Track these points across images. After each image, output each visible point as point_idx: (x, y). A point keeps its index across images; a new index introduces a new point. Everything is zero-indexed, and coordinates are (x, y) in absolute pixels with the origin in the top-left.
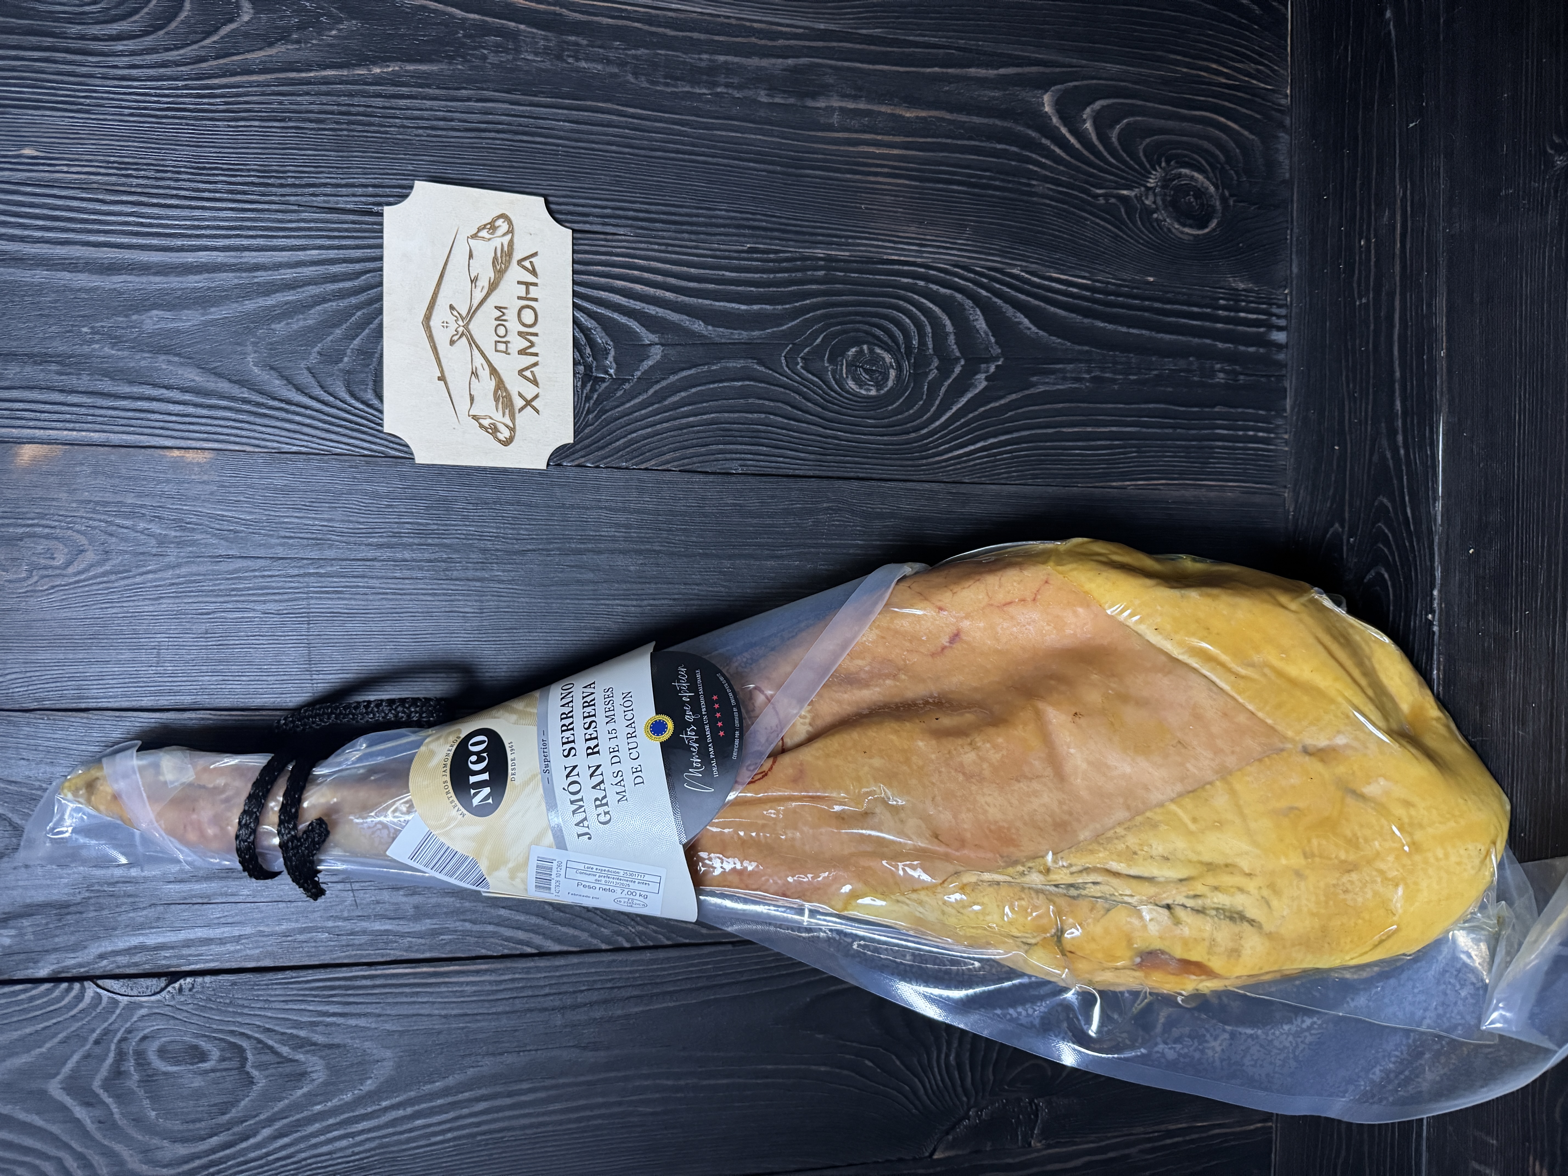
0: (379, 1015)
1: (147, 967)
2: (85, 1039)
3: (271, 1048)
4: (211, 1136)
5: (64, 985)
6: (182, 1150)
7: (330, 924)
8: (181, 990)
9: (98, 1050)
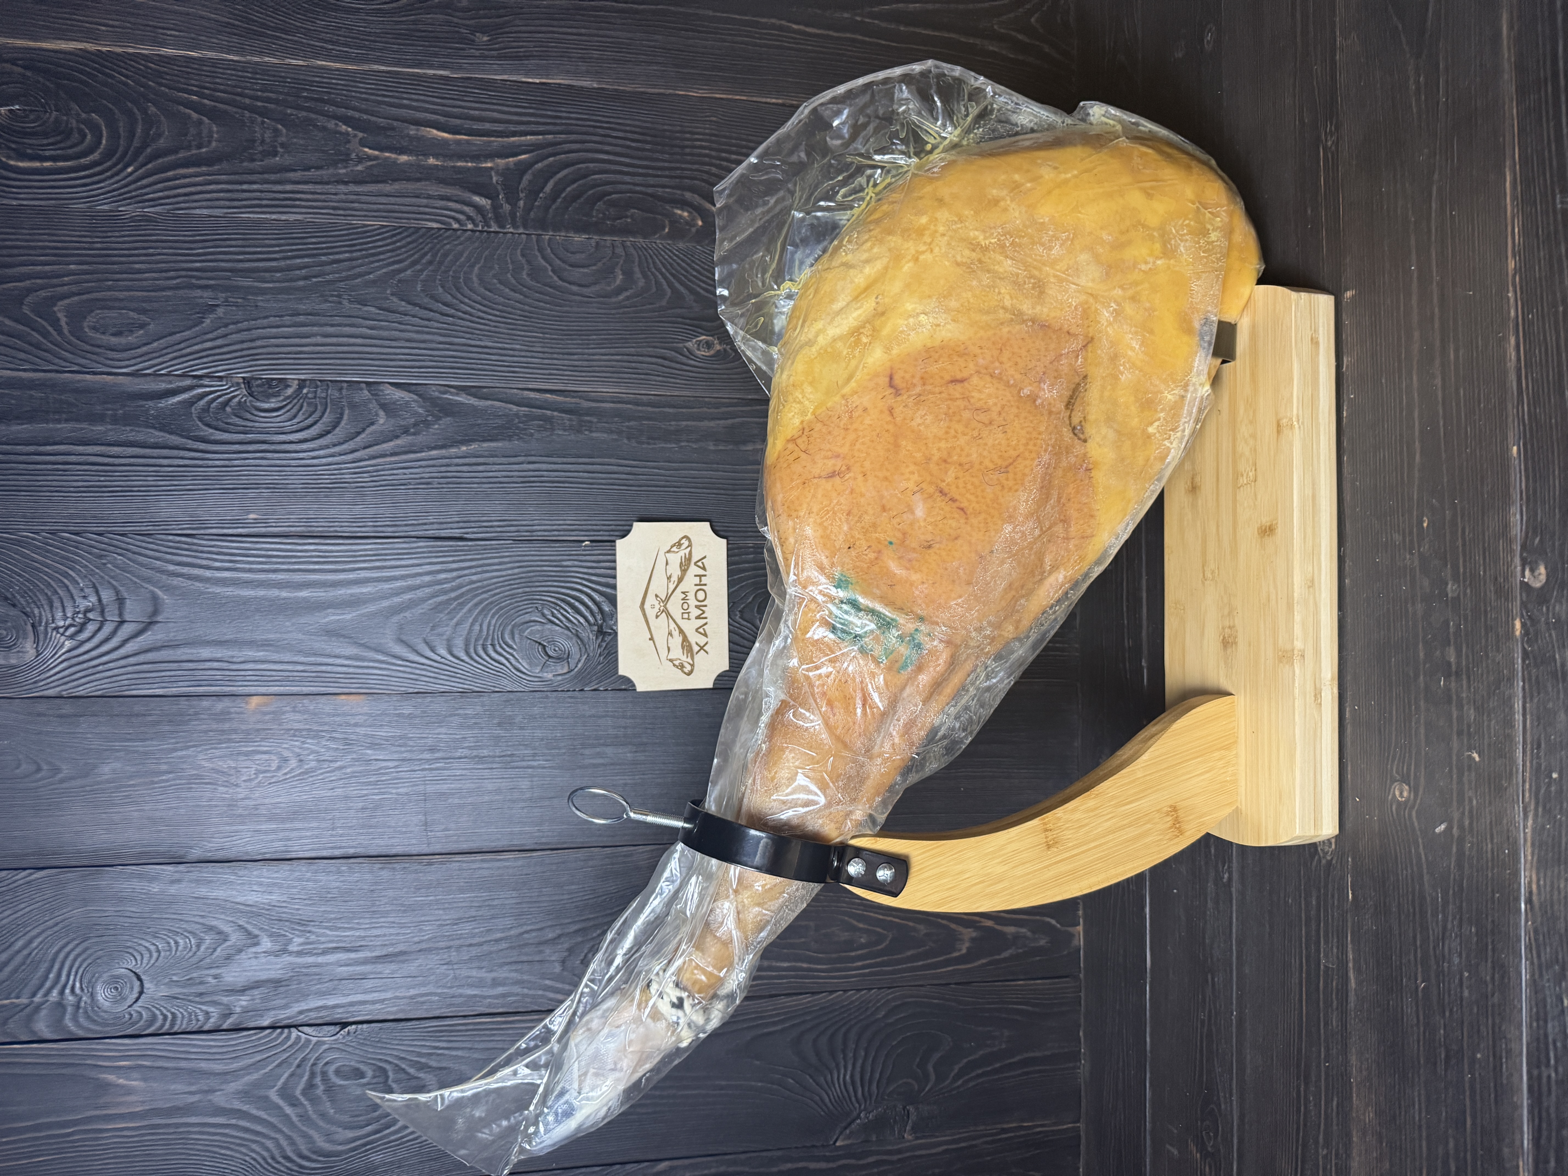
0: (471, 1049)
1: (328, 1019)
2: (291, 1064)
3: (403, 1070)
4: (367, 1125)
5: (279, 1031)
6: (350, 1134)
7: (439, 991)
8: (349, 1033)
9: (299, 1071)
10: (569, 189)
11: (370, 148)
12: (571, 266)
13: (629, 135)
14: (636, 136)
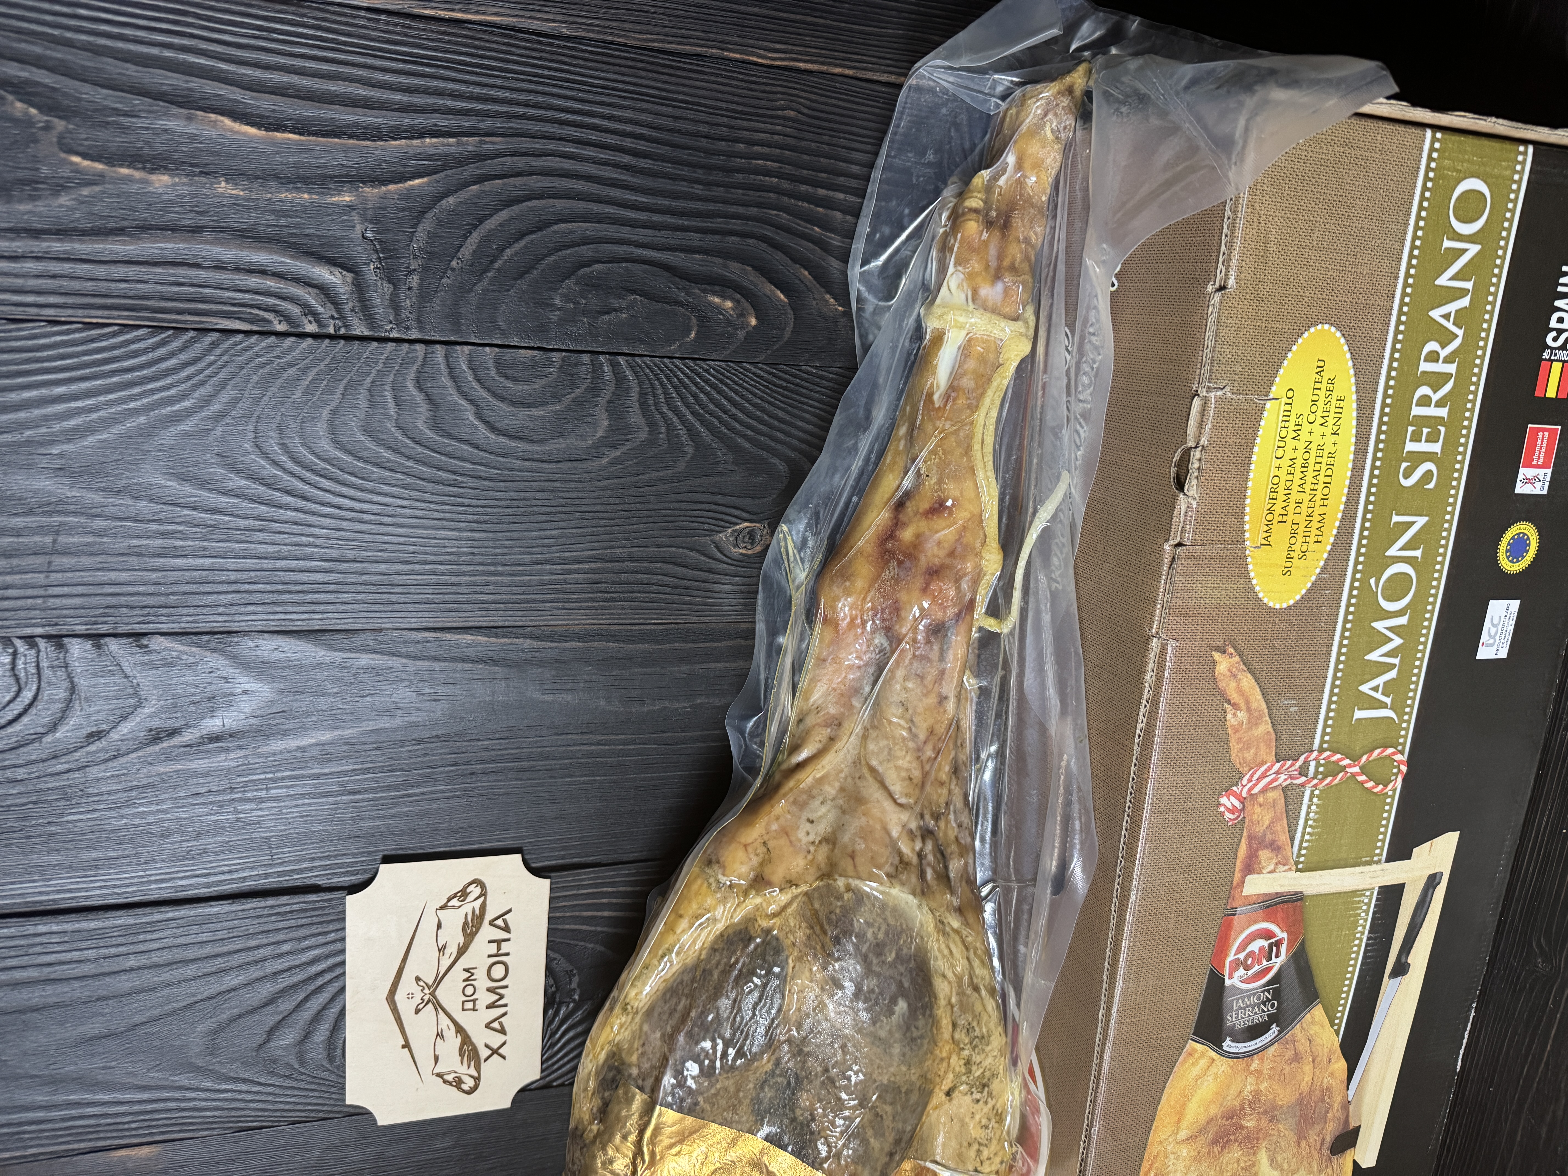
10: (509, 252)
11: (85, 156)
12: (512, 403)
13: (628, 143)
14: (642, 146)
